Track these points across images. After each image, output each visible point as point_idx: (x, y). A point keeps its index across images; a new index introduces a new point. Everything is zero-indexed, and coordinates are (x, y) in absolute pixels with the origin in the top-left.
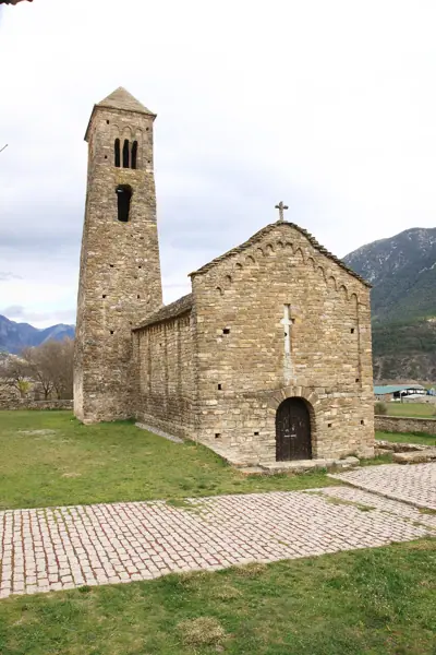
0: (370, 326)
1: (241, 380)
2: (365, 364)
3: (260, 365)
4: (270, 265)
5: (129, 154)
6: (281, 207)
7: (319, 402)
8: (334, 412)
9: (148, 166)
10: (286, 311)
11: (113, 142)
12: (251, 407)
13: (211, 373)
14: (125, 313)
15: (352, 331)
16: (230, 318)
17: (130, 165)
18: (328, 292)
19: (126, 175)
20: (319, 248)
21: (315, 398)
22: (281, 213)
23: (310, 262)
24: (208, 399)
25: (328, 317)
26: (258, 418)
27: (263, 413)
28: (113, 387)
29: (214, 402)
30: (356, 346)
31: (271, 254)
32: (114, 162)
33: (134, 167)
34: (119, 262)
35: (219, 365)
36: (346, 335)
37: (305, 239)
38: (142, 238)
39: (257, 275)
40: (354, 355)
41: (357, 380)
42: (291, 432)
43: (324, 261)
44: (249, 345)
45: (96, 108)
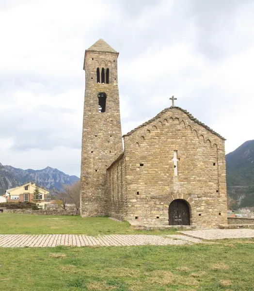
0: (225, 161)
1: (150, 190)
2: (222, 182)
3: (160, 182)
4: (166, 130)
5: (104, 76)
6: (173, 99)
7: (193, 202)
8: (203, 208)
9: (115, 81)
10: (175, 154)
11: (96, 70)
12: (155, 204)
13: (133, 186)
14: (103, 160)
15: (214, 164)
16: (144, 158)
17: (105, 82)
18: (200, 143)
19: (103, 87)
20: (194, 120)
21: (191, 200)
22: (173, 102)
23: (189, 128)
24: (131, 199)
25: (199, 157)
26: (159, 209)
27: (161, 207)
28: (97, 199)
29: (134, 200)
30: (216, 173)
31: (167, 124)
32: (96, 80)
33: (108, 82)
34: (100, 134)
35: (137, 181)
36: (211, 166)
37: (186, 115)
38: (112, 121)
39: (158, 135)
40: (216, 177)
41: (217, 191)
42: (178, 218)
43: (197, 127)
44: (154, 172)
45: (86, 52)
